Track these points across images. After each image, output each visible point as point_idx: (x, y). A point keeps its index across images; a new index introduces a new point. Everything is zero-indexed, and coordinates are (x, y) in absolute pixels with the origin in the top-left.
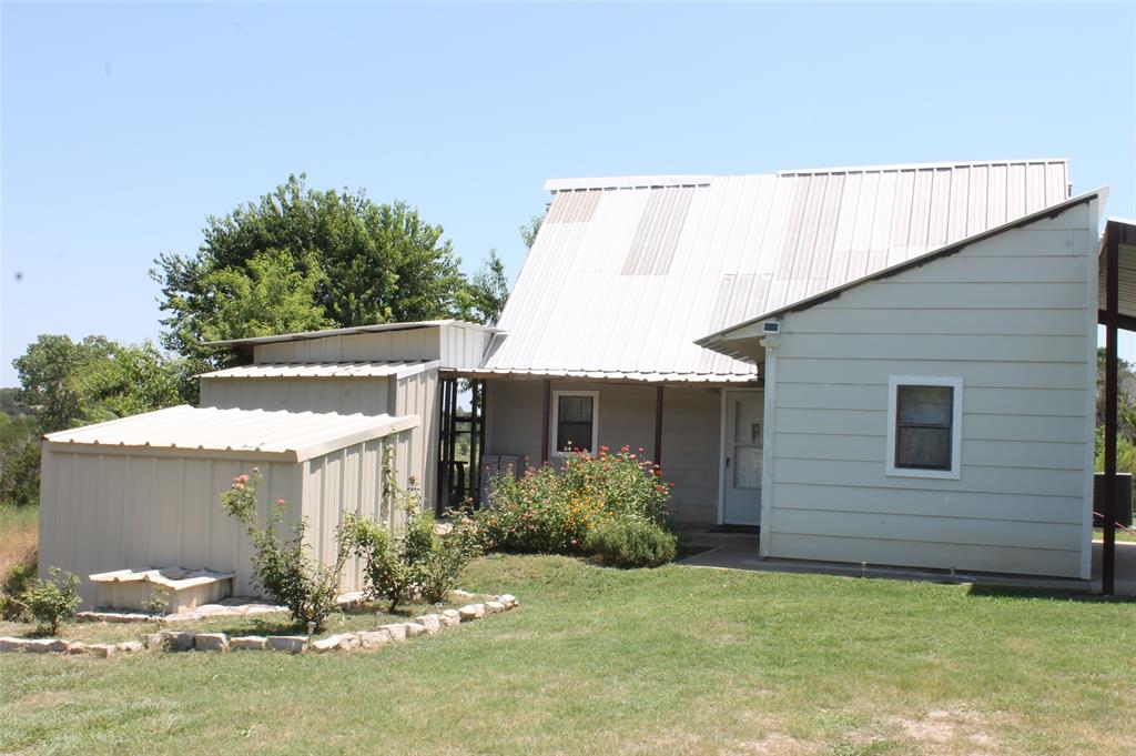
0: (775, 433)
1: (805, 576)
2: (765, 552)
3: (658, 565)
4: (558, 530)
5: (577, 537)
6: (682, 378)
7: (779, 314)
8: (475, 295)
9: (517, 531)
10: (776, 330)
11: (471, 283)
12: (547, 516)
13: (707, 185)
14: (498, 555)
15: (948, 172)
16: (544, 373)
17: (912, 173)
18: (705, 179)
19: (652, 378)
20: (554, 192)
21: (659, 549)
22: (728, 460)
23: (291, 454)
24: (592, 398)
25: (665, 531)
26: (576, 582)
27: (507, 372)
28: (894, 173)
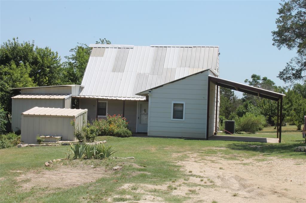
0: (151, 112)
2: (148, 135)
3: (129, 137)
4: (108, 131)
5: (112, 132)
7: (151, 89)
10: (151, 92)
12: (106, 128)
13: (132, 48)
15: (191, 48)
17: (183, 48)
20: (92, 48)
21: (129, 134)
22: (138, 118)
23: (74, 116)
24: (106, 103)
25: (130, 130)
28: (179, 48)
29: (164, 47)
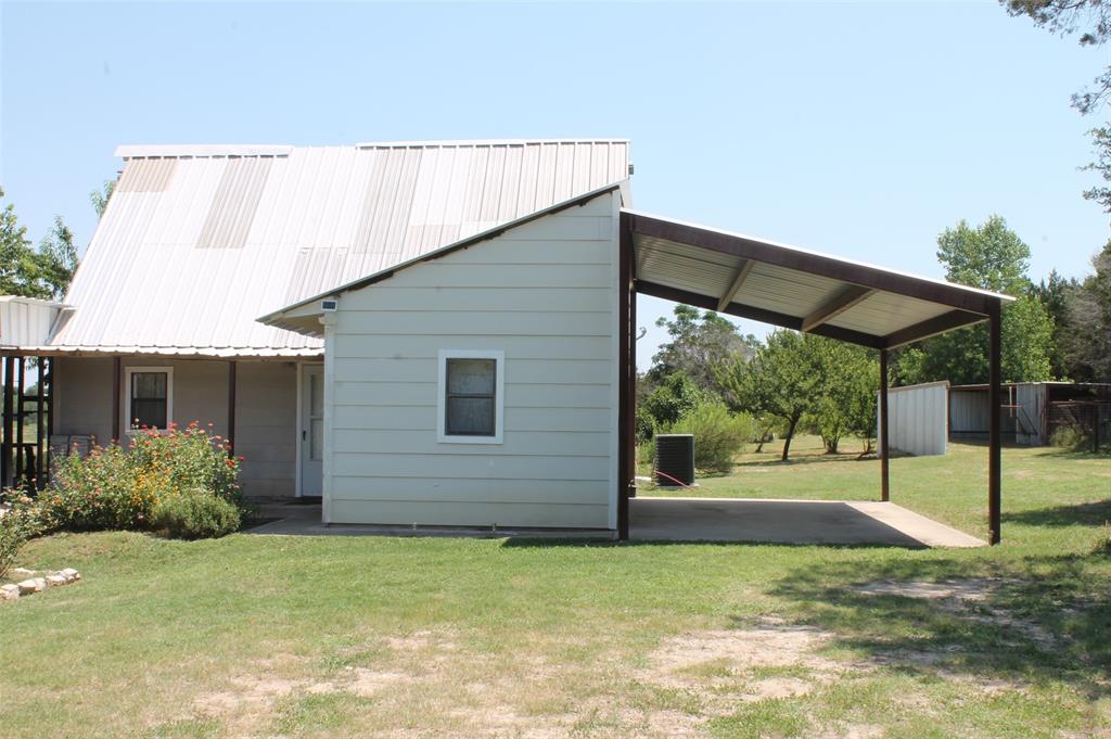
0: (335, 406)
1: (359, 538)
2: (327, 519)
3: (223, 535)
4: (125, 506)
5: (144, 512)
6: (254, 353)
7: (337, 293)
8: (42, 265)
9: (83, 509)
10: (333, 307)
11: (37, 252)
12: (113, 494)
13: (286, 156)
14: (63, 534)
15: (520, 149)
16: (112, 350)
17: (486, 149)
18: (283, 149)
19: (223, 354)
20: (126, 159)
21: (223, 520)
22: (304, 433)
24: (166, 374)
25: (229, 502)
26: (141, 555)
27: (74, 349)
28: (469, 149)
29: (411, 147)
